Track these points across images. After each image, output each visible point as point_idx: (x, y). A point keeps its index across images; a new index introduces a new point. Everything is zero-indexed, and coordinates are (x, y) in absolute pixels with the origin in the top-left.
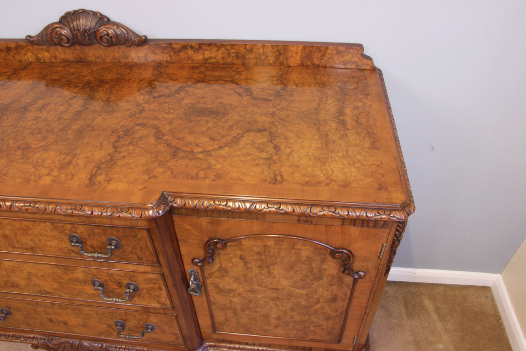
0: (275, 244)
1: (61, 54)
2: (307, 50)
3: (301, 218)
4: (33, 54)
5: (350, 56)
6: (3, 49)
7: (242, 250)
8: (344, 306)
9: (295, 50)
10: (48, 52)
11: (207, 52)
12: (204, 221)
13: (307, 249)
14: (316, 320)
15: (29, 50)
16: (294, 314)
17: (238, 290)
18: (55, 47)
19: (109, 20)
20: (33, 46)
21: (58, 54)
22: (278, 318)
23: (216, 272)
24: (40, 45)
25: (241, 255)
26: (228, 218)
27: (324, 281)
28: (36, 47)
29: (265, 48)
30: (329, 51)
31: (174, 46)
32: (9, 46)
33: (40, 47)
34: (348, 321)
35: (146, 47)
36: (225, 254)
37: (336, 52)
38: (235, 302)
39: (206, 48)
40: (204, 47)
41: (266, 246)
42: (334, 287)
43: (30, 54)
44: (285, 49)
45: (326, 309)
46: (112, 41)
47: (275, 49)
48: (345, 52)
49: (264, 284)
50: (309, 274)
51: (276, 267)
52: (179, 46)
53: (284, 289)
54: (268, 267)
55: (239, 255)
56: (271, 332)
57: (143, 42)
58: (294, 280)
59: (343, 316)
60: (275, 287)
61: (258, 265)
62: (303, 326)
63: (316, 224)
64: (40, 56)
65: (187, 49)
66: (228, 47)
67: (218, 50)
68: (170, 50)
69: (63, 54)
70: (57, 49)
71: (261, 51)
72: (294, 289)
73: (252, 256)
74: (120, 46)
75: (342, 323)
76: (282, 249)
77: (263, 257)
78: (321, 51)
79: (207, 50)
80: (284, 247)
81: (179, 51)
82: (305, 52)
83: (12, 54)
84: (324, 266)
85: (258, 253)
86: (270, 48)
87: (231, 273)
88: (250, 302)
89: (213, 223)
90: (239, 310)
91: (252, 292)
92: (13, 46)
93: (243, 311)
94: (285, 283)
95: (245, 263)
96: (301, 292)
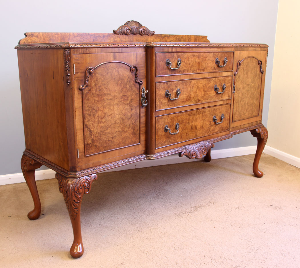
1: (124, 39)
2: (195, 37)
3: (254, 48)
4: (113, 39)
6: (101, 36)
7: (244, 65)
10: (120, 38)
11: (171, 38)
14: (255, 101)
15: (112, 37)
17: (241, 88)
18: (123, 35)
20: (114, 35)
21: (123, 39)
30: (200, 37)
32: (105, 35)
33: (117, 35)
35: (154, 36)
36: (241, 68)
39: (171, 36)
43: (112, 39)
44: (190, 37)
52: (164, 36)
57: (153, 34)
61: (246, 73)
63: (256, 51)
64: (116, 40)
66: (177, 36)
67: (174, 37)
68: (161, 37)
69: (125, 39)
70: (123, 37)
71: (185, 37)
74: (145, 35)
75: (259, 101)
81: (163, 38)
83: (105, 39)
86: (187, 37)
87: (241, 78)
88: (243, 94)
89: (240, 53)
90: (240, 101)
91: (244, 88)
92: (106, 35)
93: (241, 102)
94: (250, 81)
95: (244, 72)
96: (253, 85)
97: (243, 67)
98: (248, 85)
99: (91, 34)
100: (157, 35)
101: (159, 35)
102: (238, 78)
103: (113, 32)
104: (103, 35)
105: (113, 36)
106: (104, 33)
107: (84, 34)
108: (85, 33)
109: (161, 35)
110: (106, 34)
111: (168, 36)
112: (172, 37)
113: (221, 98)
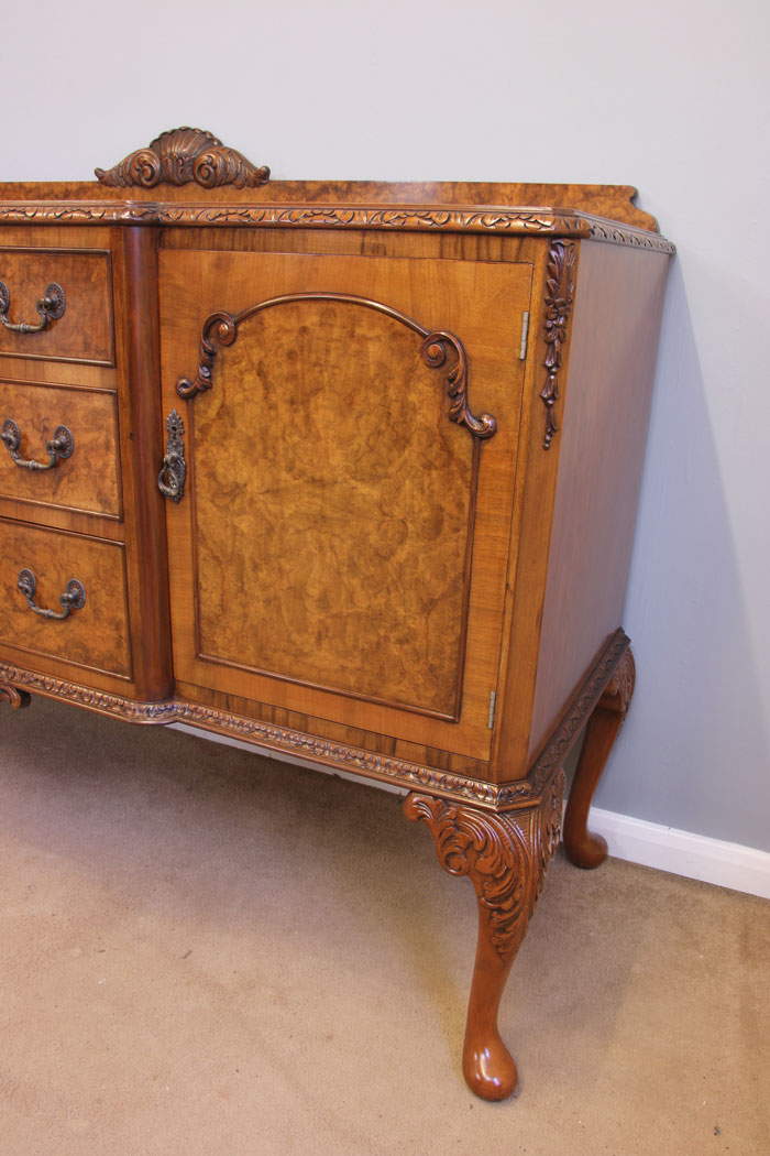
0: (322, 324)
3: (367, 239)
5: (610, 203)
7: (261, 344)
8: (458, 555)
9: (508, 192)
12: (205, 260)
13: (378, 337)
14: (401, 611)
16: (356, 582)
17: (249, 488)
19: (220, 144)
22: (324, 602)
23: (214, 420)
24: (111, 186)
25: (261, 363)
26: (245, 249)
27: (412, 454)
28: (105, 189)
29: (457, 190)
30: (570, 194)
31: (309, 187)
32: (70, 188)
33: (111, 189)
34: (472, 623)
35: (264, 189)
36: (235, 363)
37: (581, 196)
38: (242, 535)
39: (359, 190)
40: (355, 188)
41: (304, 330)
42: (434, 474)
44: (490, 192)
45: (421, 567)
46: (215, 173)
47: (474, 192)
48: (599, 195)
49: (298, 465)
50: (383, 427)
51: (320, 400)
52: (317, 187)
53: (335, 482)
54: (305, 402)
55: (255, 359)
56: (310, 660)
57: (261, 178)
58: (355, 447)
59: (459, 597)
60: (317, 475)
61: (288, 397)
62: (373, 638)
63: (393, 257)
65: (328, 193)
68: (300, 195)
71: (449, 194)
72: (353, 483)
73: (279, 364)
74: (226, 188)
75: (458, 630)
76: (332, 340)
77: (299, 366)
78: (555, 193)
79: (359, 194)
80: (336, 332)
81: (314, 196)
82: (527, 196)
84: (412, 398)
85: (291, 355)
86: (466, 189)
87: (240, 426)
88: (270, 530)
89: (219, 266)
90: (248, 564)
91: (275, 492)
92: (75, 188)
93: (256, 567)
94: (337, 459)
95: (267, 387)
96: (368, 492)
97: (256, 354)
98: (321, 483)
99: (27, 186)
100: (284, 186)
101: (294, 185)
102: (219, 416)
103: (97, 179)
104: (63, 189)
105: (96, 190)
106: (67, 183)
107: (10, 187)
108: (11, 183)
109: (304, 182)
110: (71, 183)
111: (345, 187)
112: (367, 192)
113: (54, 493)
